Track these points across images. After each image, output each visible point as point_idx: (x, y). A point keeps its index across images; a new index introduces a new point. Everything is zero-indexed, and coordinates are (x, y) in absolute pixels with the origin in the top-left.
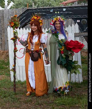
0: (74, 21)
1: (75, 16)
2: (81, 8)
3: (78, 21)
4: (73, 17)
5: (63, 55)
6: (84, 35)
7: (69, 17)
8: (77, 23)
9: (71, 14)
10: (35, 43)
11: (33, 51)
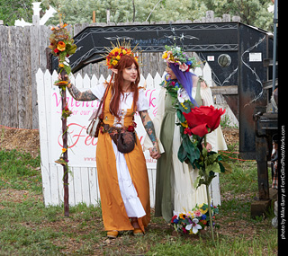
0: (202, 57)
1: (203, 47)
2: (217, 28)
3: (211, 58)
4: (198, 48)
5: (191, 137)
6: (225, 93)
7: (190, 48)
8: (207, 64)
9: (194, 42)
10: (126, 110)
11: (122, 129)
